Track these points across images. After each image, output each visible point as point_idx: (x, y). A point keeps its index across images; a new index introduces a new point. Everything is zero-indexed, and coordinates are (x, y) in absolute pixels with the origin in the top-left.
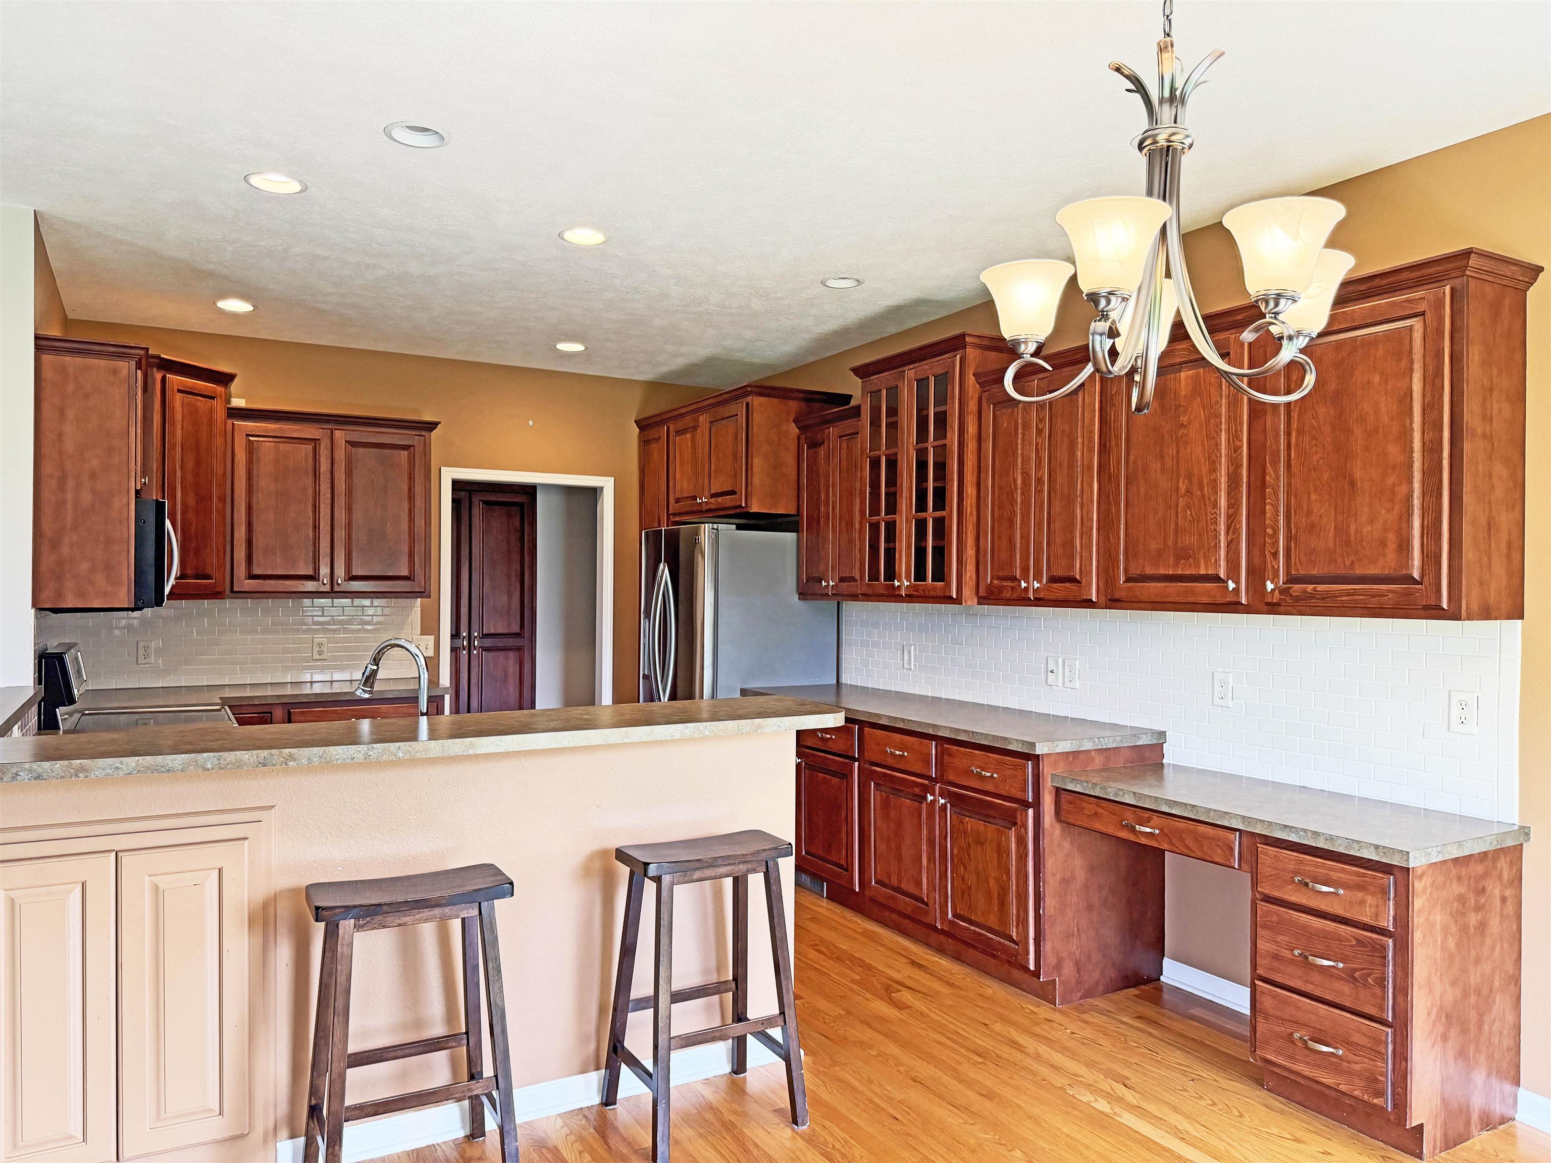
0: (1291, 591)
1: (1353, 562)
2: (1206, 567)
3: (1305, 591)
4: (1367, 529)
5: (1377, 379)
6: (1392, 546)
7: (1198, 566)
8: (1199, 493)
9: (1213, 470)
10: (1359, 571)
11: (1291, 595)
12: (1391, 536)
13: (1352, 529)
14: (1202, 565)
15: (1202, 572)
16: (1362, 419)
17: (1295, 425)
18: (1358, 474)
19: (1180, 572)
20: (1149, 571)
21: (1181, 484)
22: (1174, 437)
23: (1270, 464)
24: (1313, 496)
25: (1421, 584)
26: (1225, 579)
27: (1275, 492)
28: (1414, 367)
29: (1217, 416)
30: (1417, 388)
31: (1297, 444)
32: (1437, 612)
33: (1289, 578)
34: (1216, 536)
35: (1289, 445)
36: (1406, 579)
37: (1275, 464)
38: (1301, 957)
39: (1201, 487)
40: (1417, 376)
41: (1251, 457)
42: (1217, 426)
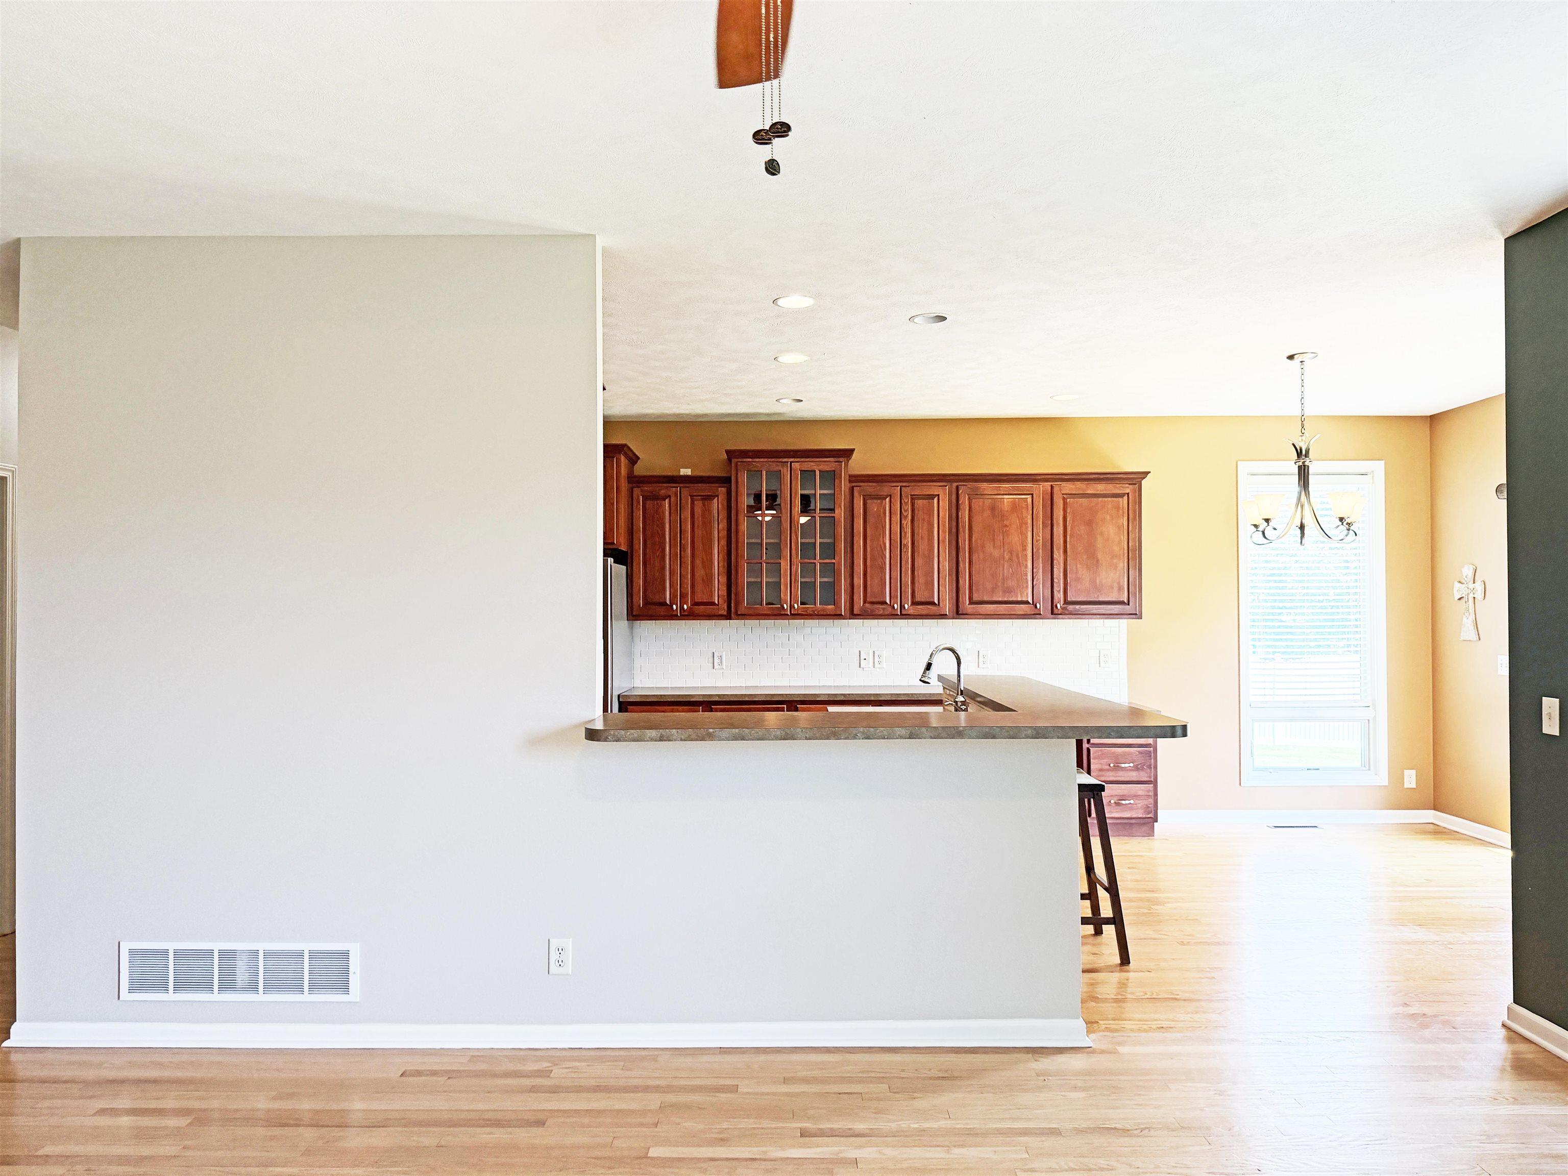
0: (1068, 608)
1: (1098, 595)
2: (1021, 596)
3: (1075, 608)
4: (1106, 580)
5: (1108, 517)
7: (1017, 596)
8: (1016, 560)
9: (1025, 549)
10: (1101, 599)
11: (1069, 610)
12: (1115, 585)
13: (1098, 581)
14: (1019, 596)
15: (1019, 599)
16: (1102, 534)
17: (1069, 532)
18: (1100, 557)
19: (1006, 599)
20: (986, 598)
21: (1005, 555)
22: (1001, 531)
23: (1056, 549)
24: (1078, 566)
25: (1129, 605)
26: (1031, 602)
27: (1059, 564)
28: (1124, 515)
29: (1026, 524)
30: (1125, 524)
31: (1070, 541)
32: (1134, 616)
33: (1066, 602)
34: (1027, 582)
35: (1065, 542)
36: (1122, 603)
37: (1058, 549)
38: (1114, 766)
39: (1018, 558)
40: (1125, 518)
41: (1044, 545)
42: (1027, 528)
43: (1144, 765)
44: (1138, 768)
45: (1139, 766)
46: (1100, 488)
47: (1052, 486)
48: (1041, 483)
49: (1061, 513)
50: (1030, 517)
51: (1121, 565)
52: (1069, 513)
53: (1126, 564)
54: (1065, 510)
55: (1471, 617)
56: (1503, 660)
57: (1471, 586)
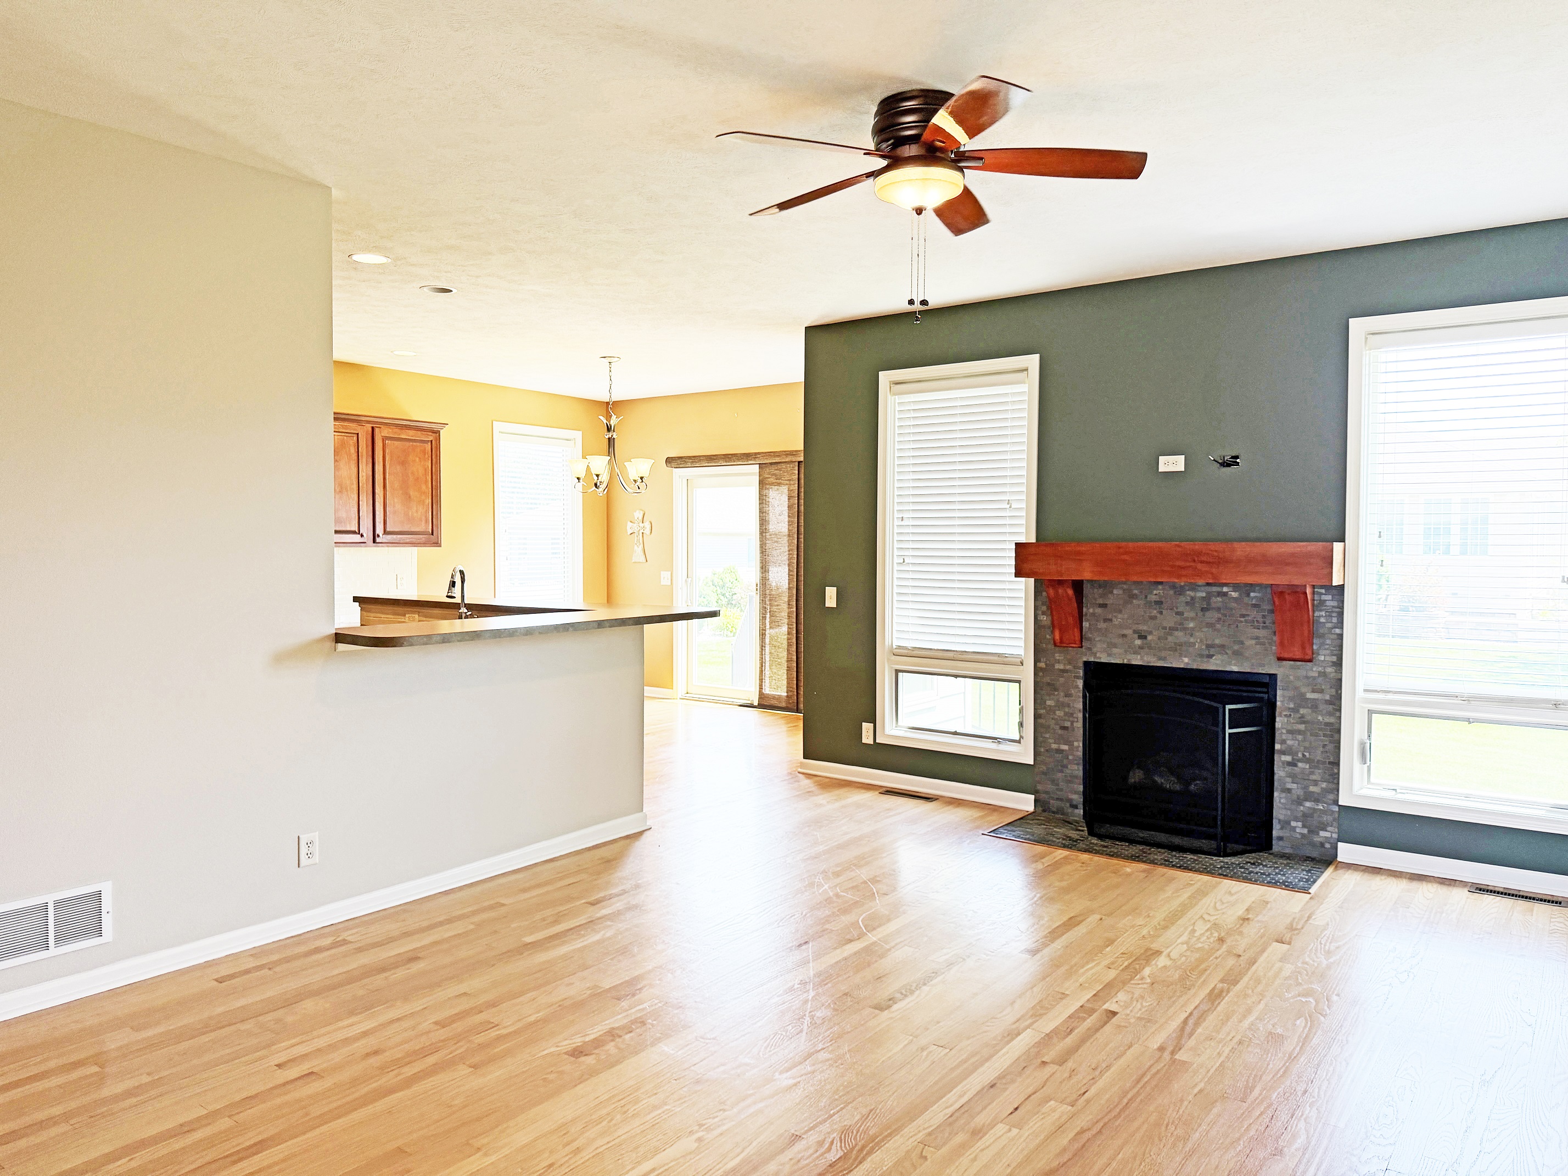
0: (387, 538)
1: (409, 527)
3: (393, 537)
4: (415, 514)
5: (417, 459)
6: (424, 522)
9: (353, 484)
10: (412, 530)
12: (423, 518)
13: (410, 514)
14: (348, 526)
16: (413, 473)
17: (387, 470)
18: (411, 493)
23: (378, 484)
24: (395, 501)
25: (432, 534)
26: (358, 532)
27: (380, 497)
28: (429, 457)
29: (353, 460)
30: (430, 466)
31: (389, 479)
32: (436, 545)
33: (385, 532)
34: (354, 514)
35: (384, 479)
36: (428, 533)
39: (347, 491)
40: (430, 462)
41: (367, 481)
46: (411, 433)
47: (373, 428)
48: (365, 425)
49: (381, 453)
50: (356, 454)
51: (428, 501)
52: (387, 454)
53: (431, 500)
54: (384, 451)
55: (642, 545)
56: (665, 575)
57: (641, 525)
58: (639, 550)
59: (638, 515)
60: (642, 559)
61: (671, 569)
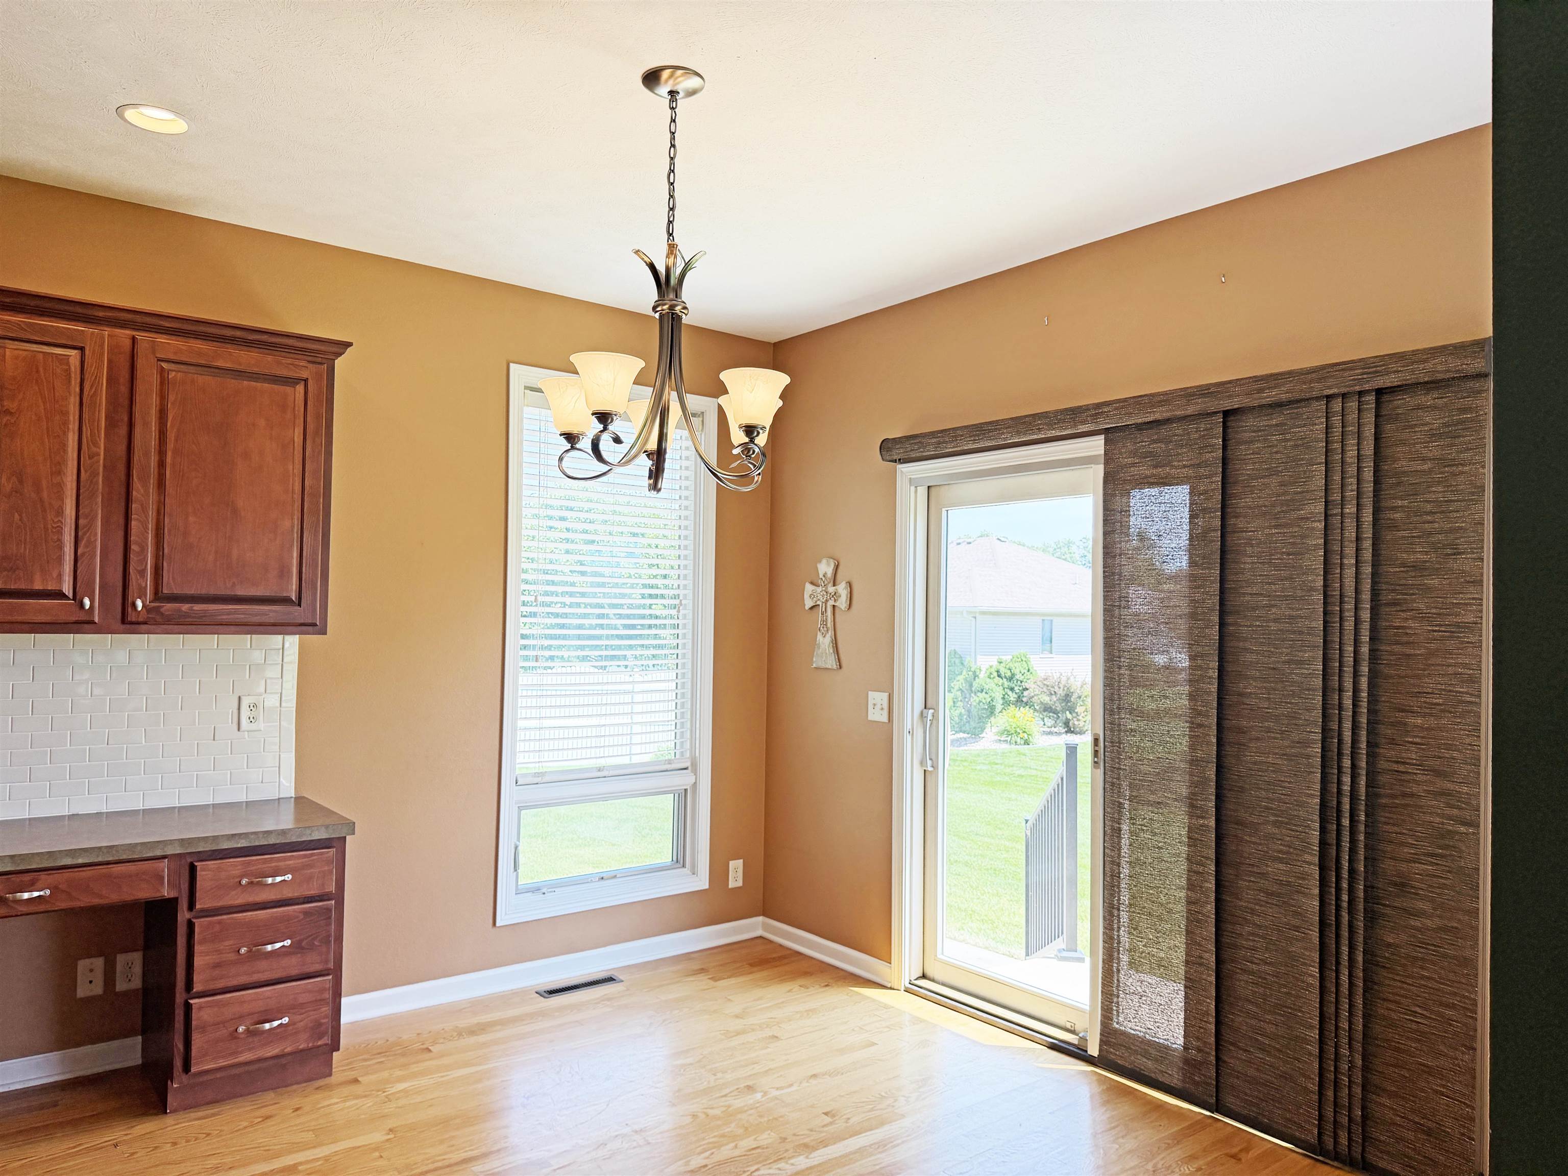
0: (162, 610)
1: (234, 583)
2: (44, 580)
3: (179, 610)
4: (249, 555)
5: (262, 422)
8: (33, 495)
9: (58, 470)
10: (241, 592)
11: (162, 614)
12: (273, 565)
13: (235, 553)
14: (37, 576)
15: (38, 586)
16: (246, 455)
17: (170, 446)
18: (240, 503)
23: (139, 479)
24: (191, 519)
25: (300, 605)
26: (71, 596)
27: (144, 509)
28: (297, 421)
29: (65, 414)
30: (298, 439)
31: (173, 465)
32: (311, 628)
33: (158, 595)
34: (60, 547)
35: (162, 464)
36: (286, 601)
37: (144, 480)
38: (250, 951)
39: (38, 488)
40: (299, 431)
41: (109, 468)
42: (65, 423)
43: (314, 939)
44: (303, 948)
45: (304, 944)
46: (247, 358)
47: (134, 339)
48: (106, 329)
49: (154, 400)
50: (74, 401)
51: (287, 523)
52: (173, 404)
53: (297, 522)
54: (163, 397)
55: (830, 634)
56: (878, 698)
57: (831, 589)
58: (824, 641)
59: (825, 568)
60: (831, 663)
61: (889, 687)
